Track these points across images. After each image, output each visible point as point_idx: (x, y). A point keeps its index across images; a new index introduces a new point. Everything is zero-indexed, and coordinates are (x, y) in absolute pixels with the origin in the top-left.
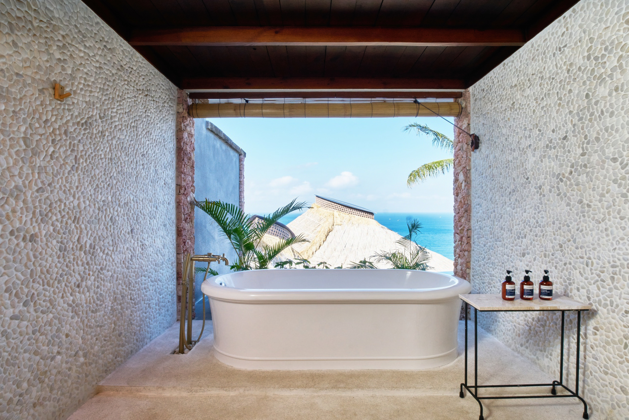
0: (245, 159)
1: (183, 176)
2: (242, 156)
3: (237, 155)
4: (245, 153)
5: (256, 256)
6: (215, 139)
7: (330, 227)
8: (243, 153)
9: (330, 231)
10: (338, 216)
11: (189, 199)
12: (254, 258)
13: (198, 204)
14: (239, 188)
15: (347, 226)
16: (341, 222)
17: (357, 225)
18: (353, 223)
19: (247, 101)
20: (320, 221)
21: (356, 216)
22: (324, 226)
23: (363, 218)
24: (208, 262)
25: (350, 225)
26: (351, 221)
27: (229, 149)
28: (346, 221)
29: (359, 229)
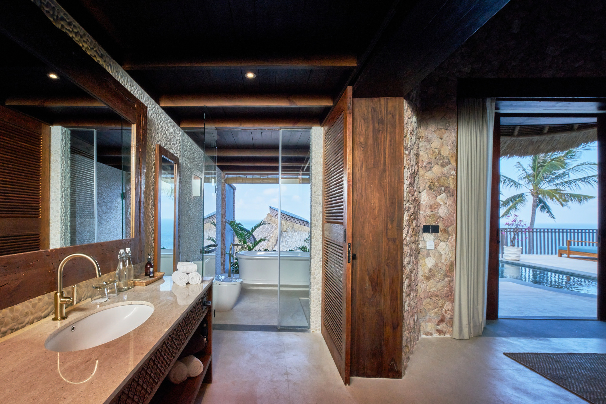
0: (236, 192)
4: (236, 189)
15: (290, 233)
16: (287, 229)
17: (298, 232)
18: (295, 231)
19: (247, 177)
20: (272, 229)
21: (297, 224)
22: (275, 232)
23: (302, 226)
24: (237, 246)
25: (293, 232)
26: (294, 229)
27: (231, 188)
28: (290, 229)
29: (299, 235)
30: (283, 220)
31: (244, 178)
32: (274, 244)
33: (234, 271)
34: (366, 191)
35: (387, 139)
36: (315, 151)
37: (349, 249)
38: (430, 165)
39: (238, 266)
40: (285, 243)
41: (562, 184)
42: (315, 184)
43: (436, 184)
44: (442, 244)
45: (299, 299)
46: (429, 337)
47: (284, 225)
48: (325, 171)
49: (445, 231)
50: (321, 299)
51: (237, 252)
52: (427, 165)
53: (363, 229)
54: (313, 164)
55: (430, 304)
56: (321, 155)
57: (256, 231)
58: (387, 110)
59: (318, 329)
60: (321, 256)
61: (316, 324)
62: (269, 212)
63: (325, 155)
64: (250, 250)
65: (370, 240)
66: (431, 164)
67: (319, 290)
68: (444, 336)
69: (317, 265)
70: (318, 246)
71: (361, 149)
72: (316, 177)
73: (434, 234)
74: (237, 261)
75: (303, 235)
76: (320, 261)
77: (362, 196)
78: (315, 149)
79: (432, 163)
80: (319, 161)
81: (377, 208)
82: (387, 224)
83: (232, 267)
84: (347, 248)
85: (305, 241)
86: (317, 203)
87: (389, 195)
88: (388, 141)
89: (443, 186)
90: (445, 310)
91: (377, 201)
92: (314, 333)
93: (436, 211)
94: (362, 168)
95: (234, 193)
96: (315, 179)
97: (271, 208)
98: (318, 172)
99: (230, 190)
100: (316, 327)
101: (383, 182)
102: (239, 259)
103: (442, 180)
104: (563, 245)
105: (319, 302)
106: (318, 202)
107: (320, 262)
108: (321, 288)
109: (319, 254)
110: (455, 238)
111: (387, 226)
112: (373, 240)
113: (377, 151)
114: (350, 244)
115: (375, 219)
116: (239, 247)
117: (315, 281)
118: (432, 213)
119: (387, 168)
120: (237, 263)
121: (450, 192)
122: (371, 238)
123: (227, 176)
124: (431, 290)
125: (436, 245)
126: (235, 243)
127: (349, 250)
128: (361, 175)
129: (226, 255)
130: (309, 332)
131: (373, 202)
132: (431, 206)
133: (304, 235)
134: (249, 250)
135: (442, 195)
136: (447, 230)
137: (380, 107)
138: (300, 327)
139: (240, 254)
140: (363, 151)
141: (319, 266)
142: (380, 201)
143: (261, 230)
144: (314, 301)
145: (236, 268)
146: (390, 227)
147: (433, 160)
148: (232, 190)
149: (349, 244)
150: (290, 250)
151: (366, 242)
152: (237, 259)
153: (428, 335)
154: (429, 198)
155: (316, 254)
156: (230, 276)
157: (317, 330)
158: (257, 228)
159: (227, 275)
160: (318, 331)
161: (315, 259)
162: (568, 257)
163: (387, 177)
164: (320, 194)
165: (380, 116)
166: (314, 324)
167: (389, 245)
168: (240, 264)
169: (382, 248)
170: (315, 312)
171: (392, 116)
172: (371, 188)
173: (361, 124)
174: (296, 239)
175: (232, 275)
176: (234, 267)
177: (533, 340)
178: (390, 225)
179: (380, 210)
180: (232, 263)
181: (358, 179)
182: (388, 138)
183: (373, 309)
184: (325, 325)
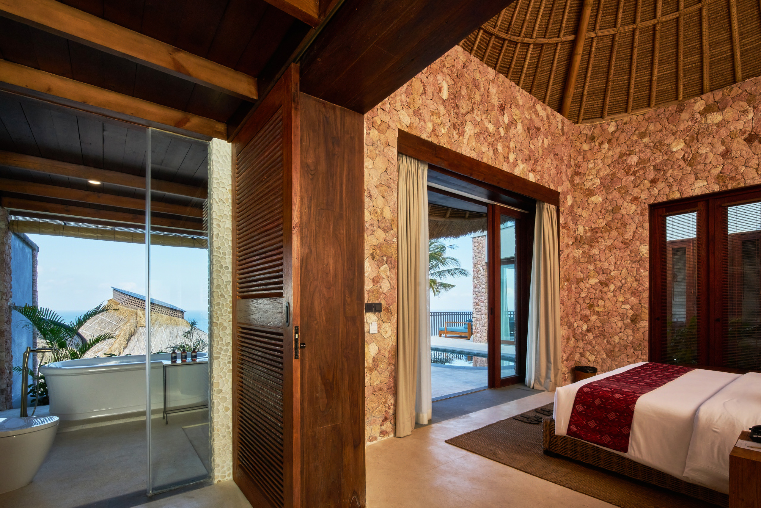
0: (39, 253)
1: (5, 284)
2: (35, 252)
3: (30, 251)
4: (38, 248)
5: (68, 353)
6: (15, 239)
7: (133, 330)
8: (36, 248)
9: (132, 334)
10: (142, 316)
11: (9, 304)
12: (67, 355)
13: (16, 308)
14: (33, 287)
17: (165, 326)
18: (160, 324)
19: (65, 224)
20: (119, 323)
22: (125, 328)
23: (172, 317)
24: (44, 353)
25: (157, 326)
26: (158, 322)
27: (25, 246)
29: (168, 331)
30: (139, 309)
31: (59, 226)
32: (122, 347)
33: (36, 402)
34: (316, 244)
35: (343, 170)
36: (217, 179)
37: (297, 335)
38: (372, 228)
39: (46, 391)
40: (143, 344)
41: (435, 274)
42: (218, 234)
43: (378, 251)
44: (386, 326)
45: (183, 429)
46: (374, 442)
47: (140, 317)
48: (238, 215)
49: (388, 310)
50: (231, 425)
51: (43, 363)
52: (369, 227)
53: (312, 303)
54: (214, 201)
55: (374, 402)
56: (228, 189)
57: (87, 324)
58: (344, 125)
59: (226, 474)
60: (230, 353)
61: (223, 467)
62: (112, 297)
63: (237, 188)
64: (76, 358)
65: (323, 321)
66: (374, 227)
67: (227, 409)
68: (388, 437)
69: (224, 370)
70: (224, 339)
71: (308, 176)
72: (220, 223)
73: (377, 313)
74: (43, 381)
75: (173, 330)
76: (229, 362)
77: (311, 251)
78: (218, 177)
79: (374, 225)
80: (225, 197)
81: (332, 271)
82: (345, 296)
83: (31, 394)
84: (294, 335)
85: (185, 336)
86: (221, 267)
87: (347, 253)
88: (345, 173)
89: (385, 256)
90: (388, 405)
91: (331, 261)
92: (220, 483)
93: (379, 286)
94: (311, 206)
95: (34, 257)
96: (219, 226)
97: (115, 290)
98: (223, 215)
99: (23, 250)
100: (224, 472)
101: (340, 234)
102: (48, 378)
103: (384, 248)
104: (441, 327)
105: (227, 430)
106: (224, 266)
107: (228, 365)
108: (230, 407)
109: (226, 350)
110: (396, 319)
111: (345, 300)
112: (327, 321)
113: (331, 184)
114: (298, 327)
115: (329, 288)
116: (46, 353)
117: (220, 396)
118: (375, 288)
119: (344, 213)
120: (43, 385)
121: (391, 263)
122: (324, 318)
123: (13, 217)
124: (375, 384)
125: (379, 327)
126: (39, 346)
127: (297, 337)
128: (310, 218)
129: (14, 373)
130: (211, 485)
131: (326, 262)
132: (373, 279)
134: (72, 359)
135: (384, 266)
136: (389, 308)
137: (335, 120)
138: (193, 480)
139: (52, 368)
140: (311, 179)
141: (226, 371)
142: (335, 262)
143: (97, 325)
144: (218, 430)
145: (42, 394)
146: (348, 300)
147: (376, 223)
148: (28, 250)
149: (296, 327)
150: (158, 353)
151: (317, 324)
152: (42, 378)
153: (373, 441)
154: (372, 268)
155: (221, 351)
156: (24, 414)
157: (225, 477)
158: (89, 318)
159: (17, 412)
160: (227, 478)
161: (220, 360)
162: (446, 337)
163: (344, 227)
164: (226, 252)
165: (335, 132)
166: (220, 468)
167: (347, 327)
168: (50, 388)
169: (339, 332)
170: (220, 447)
171: (351, 137)
172: (323, 239)
173: (309, 137)
174: (162, 337)
175: (30, 411)
176: (35, 393)
177: (459, 420)
178: (348, 298)
179: (335, 275)
180: (30, 386)
181: (304, 224)
182: (345, 169)
183: (328, 426)
184: (240, 466)
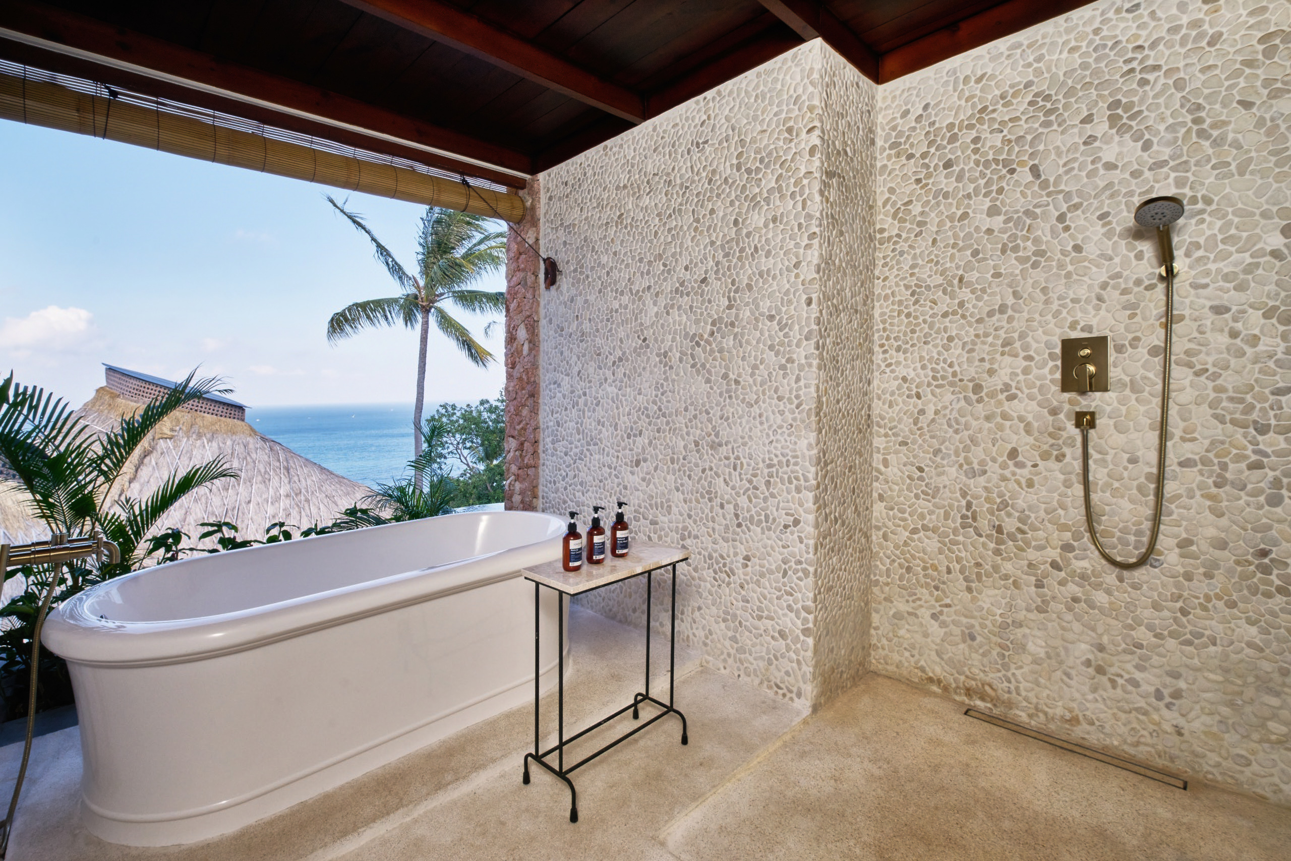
15: (185, 440)
16: (172, 430)
17: (208, 436)
18: (199, 433)
21: (206, 415)
23: (222, 418)
25: (194, 436)
26: (196, 428)
28: (184, 429)
29: (215, 444)
62: (103, 383)
75: (225, 443)
97: (111, 371)
133: (229, 443)
